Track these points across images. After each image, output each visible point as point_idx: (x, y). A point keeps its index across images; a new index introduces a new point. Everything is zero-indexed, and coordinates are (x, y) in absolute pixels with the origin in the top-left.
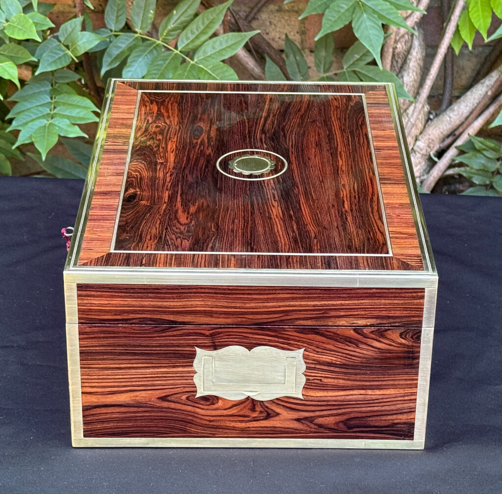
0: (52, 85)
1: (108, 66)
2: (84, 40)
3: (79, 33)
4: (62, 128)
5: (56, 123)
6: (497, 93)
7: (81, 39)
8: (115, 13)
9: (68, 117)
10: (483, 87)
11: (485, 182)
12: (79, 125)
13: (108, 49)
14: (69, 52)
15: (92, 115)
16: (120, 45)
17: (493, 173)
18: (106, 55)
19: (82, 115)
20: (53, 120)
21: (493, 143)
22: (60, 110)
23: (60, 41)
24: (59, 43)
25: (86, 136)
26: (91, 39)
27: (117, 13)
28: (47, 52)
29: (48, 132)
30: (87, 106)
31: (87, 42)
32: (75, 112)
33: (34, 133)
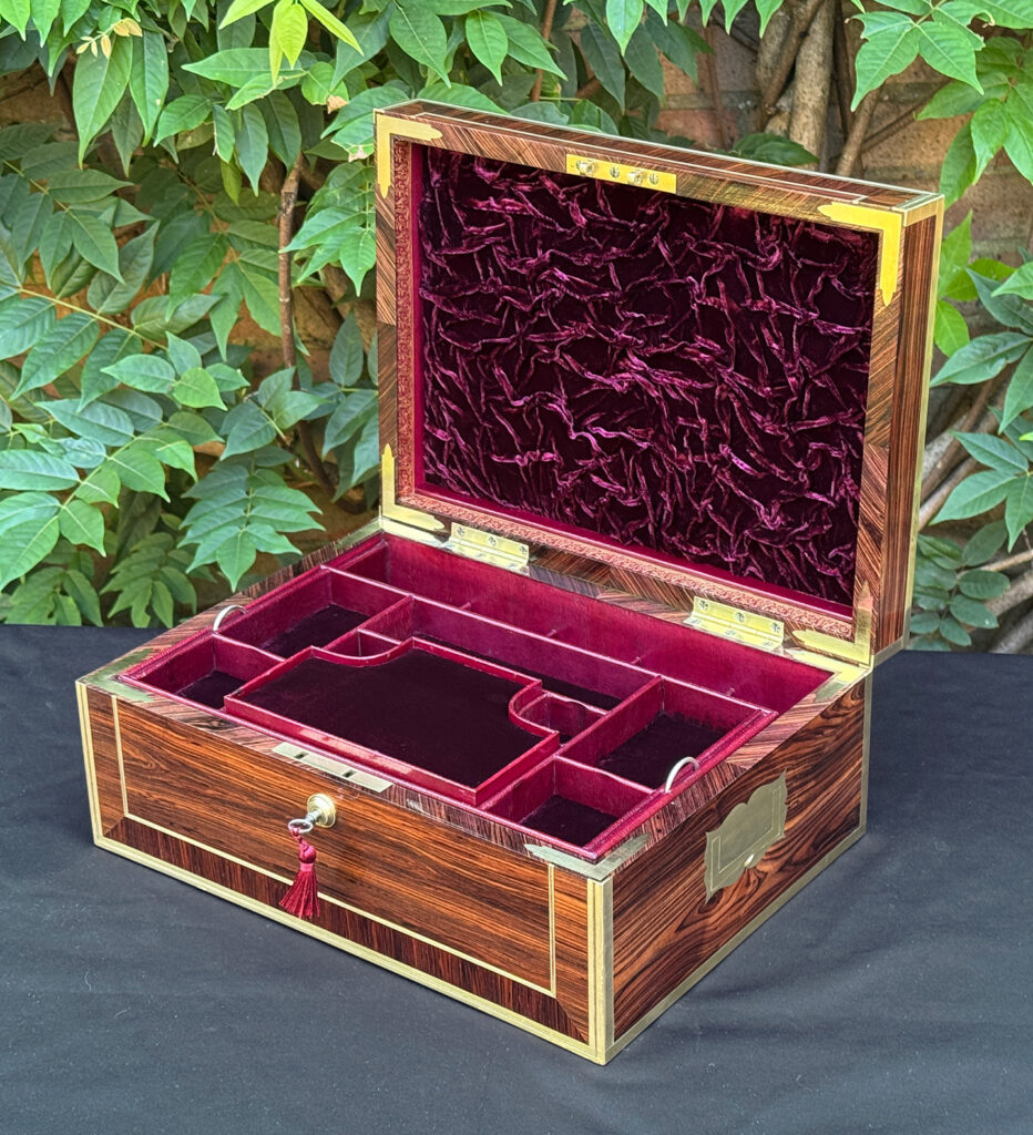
0: (250, 472)
1: (332, 442)
2: (295, 404)
3: (287, 394)
4: (264, 540)
5: (253, 532)
6: (953, 465)
7: (292, 402)
8: (346, 359)
9: (272, 522)
10: (929, 454)
11: (937, 607)
12: (287, 534)
13: (333, 417)
14: (273, 423)
15: (308, 517)
16: (352, 408)
17: (950, 592)
18: (330, 423)
19: (292, 518)
20: (249, 526)
21: (949, 545)
22: (259, 512)
23: (260, 406)
24: (258, 408)
25: (299, 552)
26: (305, 402)
27: (349, 359)
28: (237, 424)
29: (241, 547)
30: (302, 504)
31: (300, 406)
32: (283, 515)
33: (220, 549)
